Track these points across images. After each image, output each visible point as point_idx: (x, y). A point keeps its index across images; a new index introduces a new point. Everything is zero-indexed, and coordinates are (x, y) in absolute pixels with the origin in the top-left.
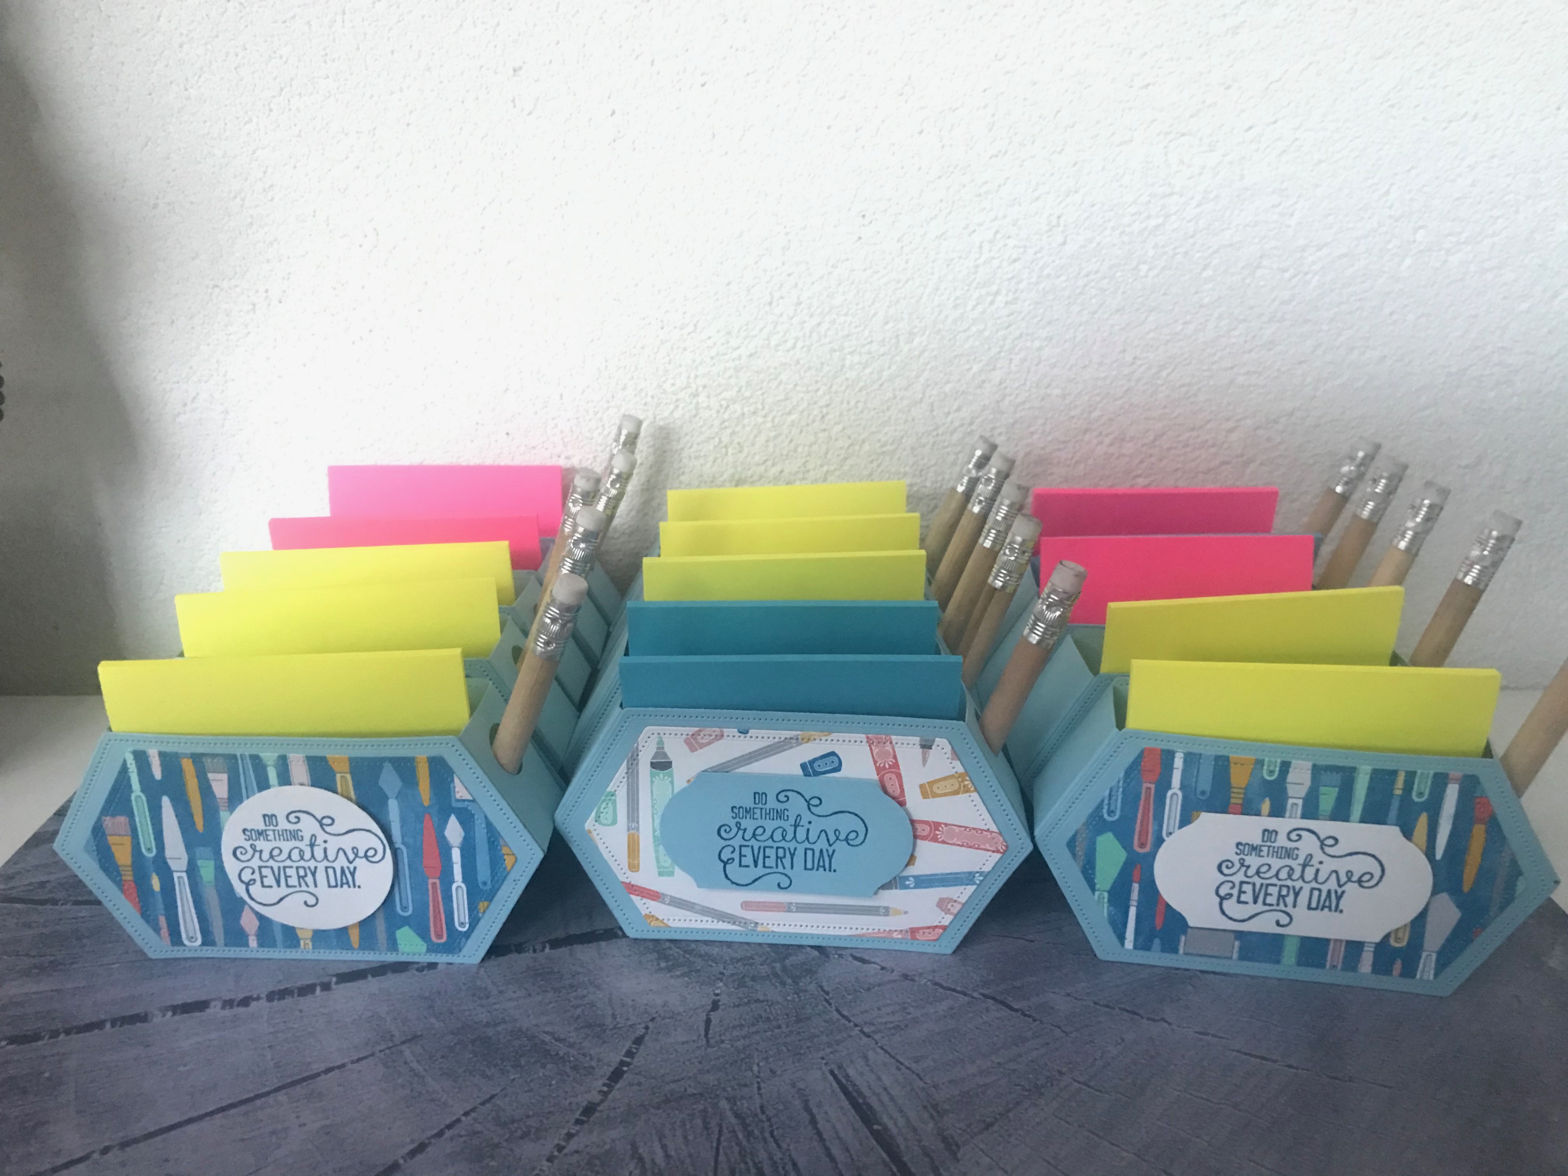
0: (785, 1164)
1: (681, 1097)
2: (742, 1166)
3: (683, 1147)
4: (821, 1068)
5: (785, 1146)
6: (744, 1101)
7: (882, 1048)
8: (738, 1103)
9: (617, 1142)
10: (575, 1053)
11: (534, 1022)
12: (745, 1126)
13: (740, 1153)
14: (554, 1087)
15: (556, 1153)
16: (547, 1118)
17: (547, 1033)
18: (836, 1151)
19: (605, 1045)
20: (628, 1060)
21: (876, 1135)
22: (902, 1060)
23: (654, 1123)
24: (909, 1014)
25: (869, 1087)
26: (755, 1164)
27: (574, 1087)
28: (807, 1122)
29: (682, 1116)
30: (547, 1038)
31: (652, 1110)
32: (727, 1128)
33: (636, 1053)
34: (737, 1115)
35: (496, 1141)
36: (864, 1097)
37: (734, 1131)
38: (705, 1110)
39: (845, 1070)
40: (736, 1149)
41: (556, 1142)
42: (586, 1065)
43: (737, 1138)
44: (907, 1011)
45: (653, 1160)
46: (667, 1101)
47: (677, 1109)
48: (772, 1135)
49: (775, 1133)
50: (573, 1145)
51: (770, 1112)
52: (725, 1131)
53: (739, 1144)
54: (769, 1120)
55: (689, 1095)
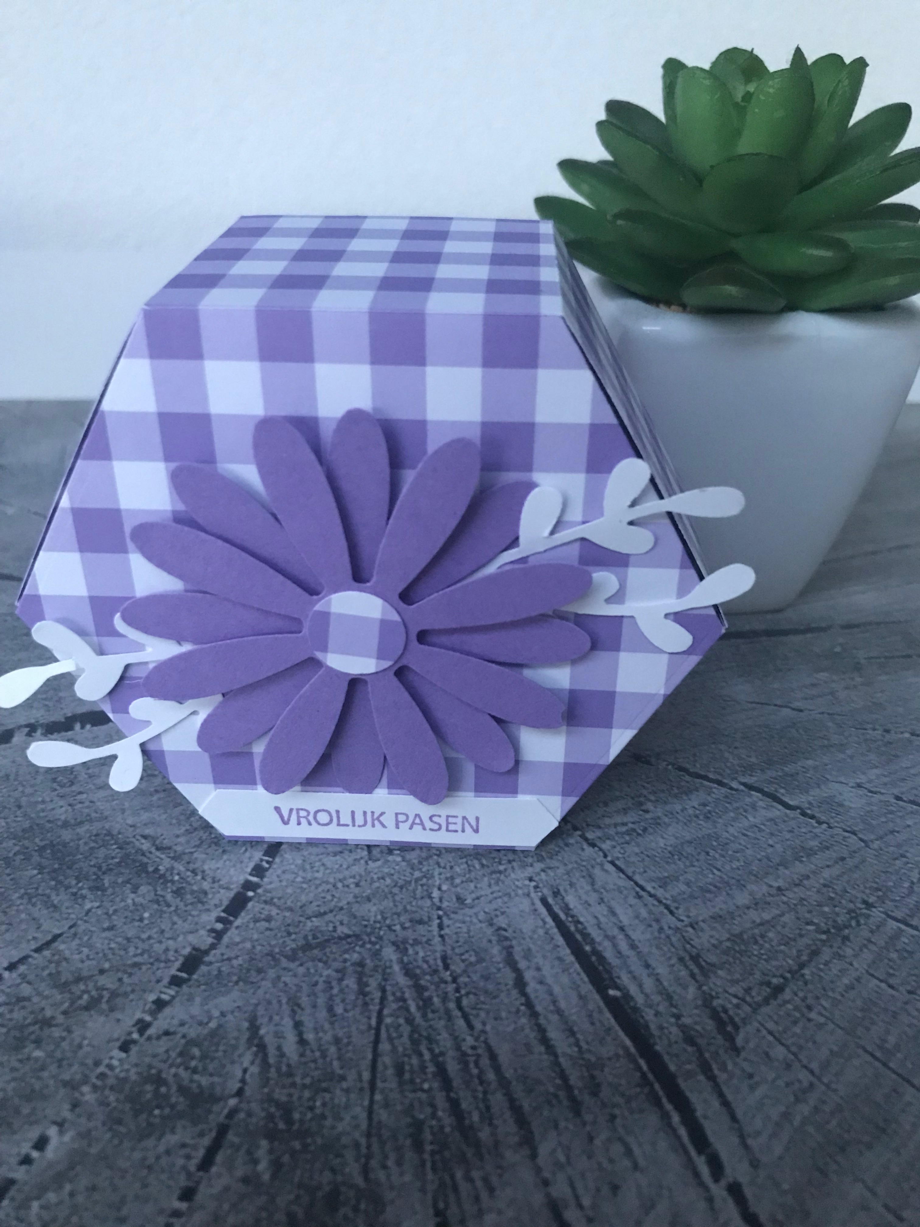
0: (479, 1056)
1: (328, 941)
2: (415, 1061)
3: (327, 1026)
4: (528, 895)
5: (478, 1026)
6: (418, 948)
7: (612, 863)
8: (411, 951)
9: (230, 1017)
10: (182, 868)
11: (130, 821)
12: (419, 989)
13: (411, 1037)
14: (146, 922)
15: (135, 1036)
16: (130, 975)
17: (145, 837)
18: (554, 1034)
19: (225, 857)
20: (255, 879)
21: (614, 1006)
22: (641, 882)
23: (286, 984)
24: (647, 811)
25: (599, 926)
26: (435, 1057)
27: (174, 923)
28: (511, 983)
29: (326, 973)
30: (146, 845)
31: (284, 962)
32: (394, 994)
33: (267, 870)
34: (408, 972)
35: (48, 1013)
36: (592, 942)
37: (403, 1000)
38: (361, 964)
39: (563, 898)
40: (406, 1030)
41: (138, 1015)
42: (195, 888)
43: (407, 1009)
44: (644, 808)
45: (279, 1048)
46: (307, 947)
47: (320, 960)
48: (460, 1008)
49: (465, 1002)
50: (161, 1023)
51: (457, 967)
52: (391, 998)
53: (410, 1021)
54: (454, 980)
55: (340, 938)
